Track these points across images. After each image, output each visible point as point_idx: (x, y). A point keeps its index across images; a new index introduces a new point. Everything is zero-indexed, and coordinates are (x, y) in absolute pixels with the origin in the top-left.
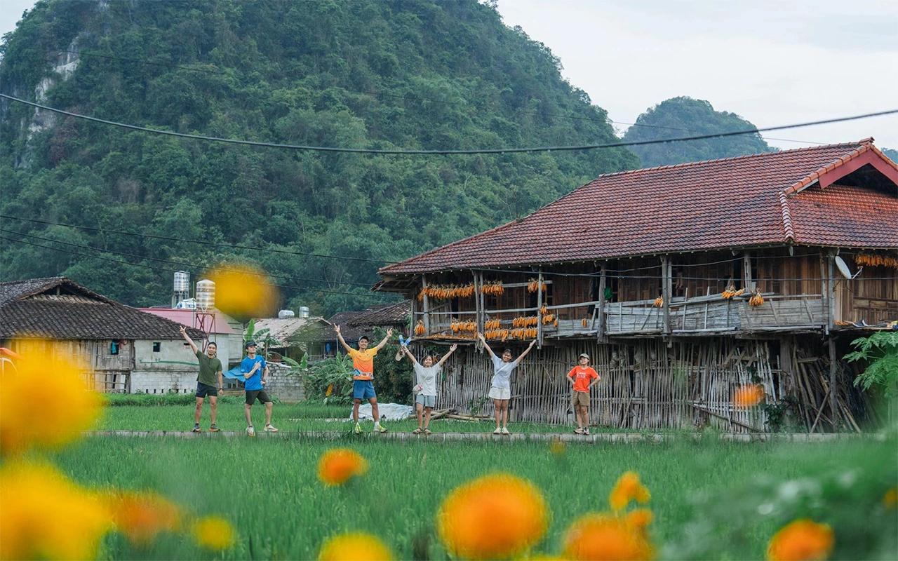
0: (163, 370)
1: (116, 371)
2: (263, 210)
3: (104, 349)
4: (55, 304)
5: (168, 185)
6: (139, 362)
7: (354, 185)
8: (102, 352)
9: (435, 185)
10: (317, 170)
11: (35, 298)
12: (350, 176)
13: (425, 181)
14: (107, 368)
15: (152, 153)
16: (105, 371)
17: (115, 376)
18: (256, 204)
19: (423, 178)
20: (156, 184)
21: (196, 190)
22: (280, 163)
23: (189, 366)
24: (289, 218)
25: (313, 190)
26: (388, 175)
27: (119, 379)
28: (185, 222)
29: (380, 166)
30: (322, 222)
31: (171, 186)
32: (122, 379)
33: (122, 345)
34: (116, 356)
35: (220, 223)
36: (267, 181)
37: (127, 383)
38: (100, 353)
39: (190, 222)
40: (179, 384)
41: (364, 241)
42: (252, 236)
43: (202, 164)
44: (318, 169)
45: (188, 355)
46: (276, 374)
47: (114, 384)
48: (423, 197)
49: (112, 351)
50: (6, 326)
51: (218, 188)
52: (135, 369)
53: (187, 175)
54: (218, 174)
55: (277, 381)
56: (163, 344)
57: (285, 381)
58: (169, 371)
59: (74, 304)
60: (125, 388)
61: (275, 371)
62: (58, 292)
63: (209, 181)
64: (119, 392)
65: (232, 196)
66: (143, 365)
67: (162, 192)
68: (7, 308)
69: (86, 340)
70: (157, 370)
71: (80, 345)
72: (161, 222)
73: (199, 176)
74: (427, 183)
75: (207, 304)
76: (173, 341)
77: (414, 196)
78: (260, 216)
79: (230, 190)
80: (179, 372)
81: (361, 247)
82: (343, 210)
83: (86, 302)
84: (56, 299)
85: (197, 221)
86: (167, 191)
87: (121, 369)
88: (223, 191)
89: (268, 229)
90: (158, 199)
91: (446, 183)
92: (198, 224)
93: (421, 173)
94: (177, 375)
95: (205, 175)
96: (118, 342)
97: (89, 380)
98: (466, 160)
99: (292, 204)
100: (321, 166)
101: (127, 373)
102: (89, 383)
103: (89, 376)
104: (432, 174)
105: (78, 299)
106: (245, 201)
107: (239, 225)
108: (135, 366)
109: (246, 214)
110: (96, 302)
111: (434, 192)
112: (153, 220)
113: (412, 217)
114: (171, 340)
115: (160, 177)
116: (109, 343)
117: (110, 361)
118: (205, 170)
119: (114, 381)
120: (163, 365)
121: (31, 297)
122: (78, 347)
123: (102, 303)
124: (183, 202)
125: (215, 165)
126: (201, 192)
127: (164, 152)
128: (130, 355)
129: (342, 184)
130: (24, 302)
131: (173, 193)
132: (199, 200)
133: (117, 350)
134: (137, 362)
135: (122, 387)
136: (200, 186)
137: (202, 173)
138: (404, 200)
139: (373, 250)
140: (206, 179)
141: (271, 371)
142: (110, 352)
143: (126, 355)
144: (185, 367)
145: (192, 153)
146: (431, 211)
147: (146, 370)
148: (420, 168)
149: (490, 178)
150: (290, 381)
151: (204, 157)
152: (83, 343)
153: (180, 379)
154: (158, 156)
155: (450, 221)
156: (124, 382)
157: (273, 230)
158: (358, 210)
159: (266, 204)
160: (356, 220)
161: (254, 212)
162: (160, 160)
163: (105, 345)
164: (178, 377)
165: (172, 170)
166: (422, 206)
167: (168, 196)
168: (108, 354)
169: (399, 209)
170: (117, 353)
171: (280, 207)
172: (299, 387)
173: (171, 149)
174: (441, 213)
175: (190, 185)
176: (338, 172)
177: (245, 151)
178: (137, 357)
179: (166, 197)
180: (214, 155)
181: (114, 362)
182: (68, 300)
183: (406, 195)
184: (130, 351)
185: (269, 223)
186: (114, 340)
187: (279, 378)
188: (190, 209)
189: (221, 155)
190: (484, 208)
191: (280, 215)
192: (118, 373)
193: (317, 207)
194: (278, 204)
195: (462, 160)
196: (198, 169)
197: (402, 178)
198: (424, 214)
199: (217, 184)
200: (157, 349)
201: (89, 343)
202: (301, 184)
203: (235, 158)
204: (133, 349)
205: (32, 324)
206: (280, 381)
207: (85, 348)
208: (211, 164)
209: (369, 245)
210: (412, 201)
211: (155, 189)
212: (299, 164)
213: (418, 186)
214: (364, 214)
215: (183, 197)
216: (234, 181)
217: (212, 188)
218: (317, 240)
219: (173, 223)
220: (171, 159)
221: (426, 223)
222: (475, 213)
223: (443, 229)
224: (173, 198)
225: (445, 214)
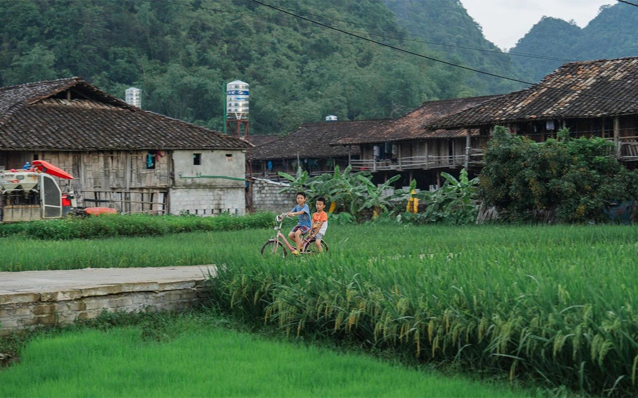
0: (205, 187)
1: (154, 188)
2: (106, 56)
3: (139, 162)
4: (68, 110)
5: (21, 34)
6: (179, 177)
7: (184, 33)
8: (137, 166)
9: (250, 34)
10: (151, 21)
11: (45, 103)
12: (180, 26)
13: (242, 30)
14: (143, 185)
15: (5, 7)
16: (142, 189)
17: (152, 194)
18: (99, 50)
19: (240, 27)
20: (10, 33)
21: (47, 38)
22: (118, 15)
23: (233, 181)
24: (130, 62)
25: (148, 38)
26: (211, 25)
27: (157, 198)
28: (40, 66)
29: (203, 17)
30: (158, 65)
31: (24, 35)
32: (160, 198)
33: (159, 157)
34: (152, 171)
35: (69, 67)
36: (109, 31)
37: (166, 204)
38: (135, 167)
39: (45, 65)
40: (222, 202)
41: (201, 80)
42: (99, 78)
43: (51, 16)
44: (153, 20)
45: (230, 168)
46: (265, 191)
47: (151, 205)
48: (242, 44)
49: (147, 164)
50: (25, 135)
51: (66, 36)
52: (174, 185)
53: (39, 25)
54: (66, 24)
55: (266, 198)
56: (204, 156)
57: (274, 199)
58: (211, 187)
59: (91, 110)
60: (164, 209)
61: (264, 188)
62: (69, 96)
63: (58, 31)
64: (157, 214)
65: (78, 43)
66: (182, 181)
67: (16, 40)
68: (17, 114)
69: (119, 152)
70: (198, 186)
71: (112, 158)
72: (19, 66)
73: (48, 26)
74: (243, 32)
75: (240, 110)
76: (215, 152)
77: (234, 42)
78: (104, 61)
79: (77, 38)
80: (221, 189)
81: (199, 85)
82: (174, 54)
83: (102, 107)
84: (69, 104)
85: (50, 65)
86: (21, 39)
87: (158, 186)
88: (71, 39)
89: (112, 72)
90: (13, 47)
91: (258, 32)
92: (50, 67)
93: (237, 24)
94: (221, 193)
95: (55, 25)
96: (154, 153)
97: (123, 199)
98: (271, 14)
99: (131, 49)
100: (153, 18)
101: (166, 192)
102: (124, 203)
103: (123, 195)
104: (247, 24)
105: (93, 105)
106: (91, 48)
107: (86, 68)
108: (174, 182)
109: (91, 59)
110: (114, 108)
111: (251, 39)
112: (12, 65)
113: (234, 61)
114: (212, 150)
115: (15, 27)
116: (145, 155)
117: (145, 176)
118: (53, 21)
119: (152, 201)
120: (205, 181)
121: (41, 101)
122: (110, 160)
123: (121, 109)
124: (37, 49)
125: (63, 17)
126: (52, 40)
127: (16, 5)
128: (168, 169)
129: (174, 33)
130: (35, 107)
131: (26, 41)
132: (50, 47)
133: (154, 162)
134: (177, 178)
135: (160, 208)
136: (50, 35)
137: (51, 24)
138: (226, 46)
139: (209, 87)
140: (55, 29)
141: (260, 188)
142: (145, 165)
143: (163, 169)
144: (229, 182)
145: (41, 6)
146: (251, 56)
147: (187, 187)
148: (237, 19)
149: (291, 29)
150: (279, 199)
151: (52, 9)
152: (115, 155)
153: (223, 197)
154: (10, 10)
155: (269, 63)
156: (162, 202)
157: (117, 73)
158: (189, 54)
159: (109, 50)
160: (188, 64)
161: (98, 57)
162: (13, 13)
163: (140, 158)
164: (221, 195)
165: (24, 21)
166: (242, 51)
167: (22, 44)
168: (143, 168)
169: (222, 54)
170: (153, 167)
171: (121, 52)
172: (288, 204)
173: (22, 3)
174: (259, 56)
175: (42, 33)
176: (168, 23)
177: (88, 5)
178: (177, 171)
179: (20, 44)
180: (61, 8)
181: (151, 177)
182: (82, 106)
183: (227, 42)
184: (168, 164)
185: (112, 67)
186: (152, 152)
187: (268, 195)
188: (45, 54)
189: (67, 7)
190: (291, 53)
191: (122, 59)
192: (155, 191)
193: (152, 53)
194: (119, 50)
195: (268, 14)
196: (47, 20)
197: (222, 28)
198: (243, 58)
199: (65, 33)
200: (197, 161)
201: (122, 156)
202: (138, 33)
203: (79, 10)
204: (171, 162)
205: (53, 133)
206: (269, 198)
207: (118, 161)
208: (59, 16)
209: (206, 84)
210: (233, 46)
211: (10, 38)
212: (135, 16)
213: (236, 35)
214: (194, 58)
215: (36, 44)
216: (80, 30)
217: (62, 36)
218: (158, 80)
219: (30, 66)
220: (23, 12)
221: (247, 66)
222: (284, 57)
223: (263, 70)
224: (27, 45)
225: (264, 57)
